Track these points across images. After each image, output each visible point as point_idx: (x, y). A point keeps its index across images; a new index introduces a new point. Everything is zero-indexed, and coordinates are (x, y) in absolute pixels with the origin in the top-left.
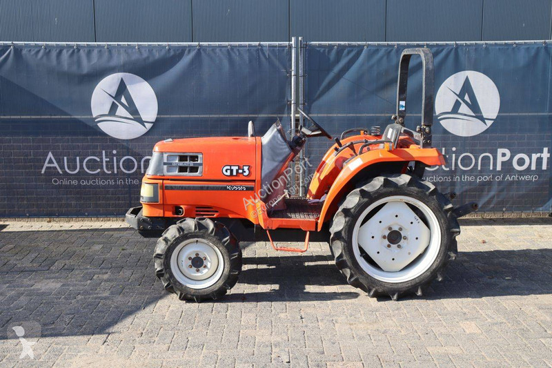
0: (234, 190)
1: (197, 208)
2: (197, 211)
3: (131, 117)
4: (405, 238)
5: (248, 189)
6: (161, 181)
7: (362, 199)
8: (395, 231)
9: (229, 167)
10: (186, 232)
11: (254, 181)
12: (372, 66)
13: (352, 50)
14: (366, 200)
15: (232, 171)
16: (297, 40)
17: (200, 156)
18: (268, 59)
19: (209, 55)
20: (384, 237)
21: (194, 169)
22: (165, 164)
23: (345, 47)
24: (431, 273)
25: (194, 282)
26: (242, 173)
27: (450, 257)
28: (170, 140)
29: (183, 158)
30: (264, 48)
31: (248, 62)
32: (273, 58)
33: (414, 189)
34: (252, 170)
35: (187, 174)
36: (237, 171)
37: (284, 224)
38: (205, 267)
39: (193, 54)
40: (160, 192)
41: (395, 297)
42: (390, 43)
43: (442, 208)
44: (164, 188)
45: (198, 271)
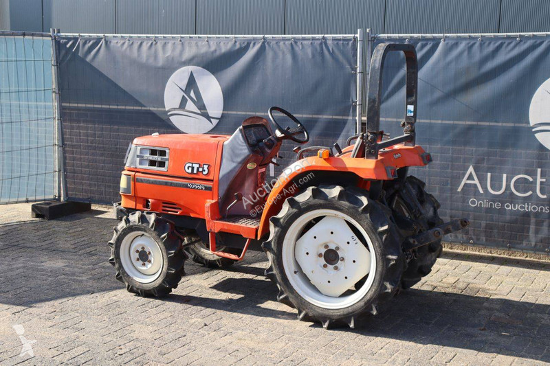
0: (194, 188)
1: (163, 203)
2: (164, 207)
3: (199, 112)
4: (343, 259)
5: (207, 188)
6: (134, 173)
7: (291, 209)
8: (331, 250)
9: (190, 165)
10: (131, 224)
11: (212, 181)
12: (451, 62)
13: (426, 44)
14: (295, 210)
15: (193, 168)
16: (364, 32)
17: (167, 151)
18: (332, 54)
19: (273, 49)
20: (320, 255)
21: (162, 164)
22: (138, 156)
23: (418, 40)
24: (365, 304)
25: (143, 276)
26: (202, 172)
27: (386, 288)
28: (157, 134)
29: (153, 152)
30: (328, 42)
31: (310, 57)
32: (337, 52)
33: (345, 203)
34: (212, 169)
35: (155, 169)
36: (198, 169)
37: (225, 227)
38: (150, 261)
39: (258, 46)
40: (132, 183)
41: (326, 325)
42: (473, 35)
43: (377, 229)
44: (135, 180)
45: (144, 265)
